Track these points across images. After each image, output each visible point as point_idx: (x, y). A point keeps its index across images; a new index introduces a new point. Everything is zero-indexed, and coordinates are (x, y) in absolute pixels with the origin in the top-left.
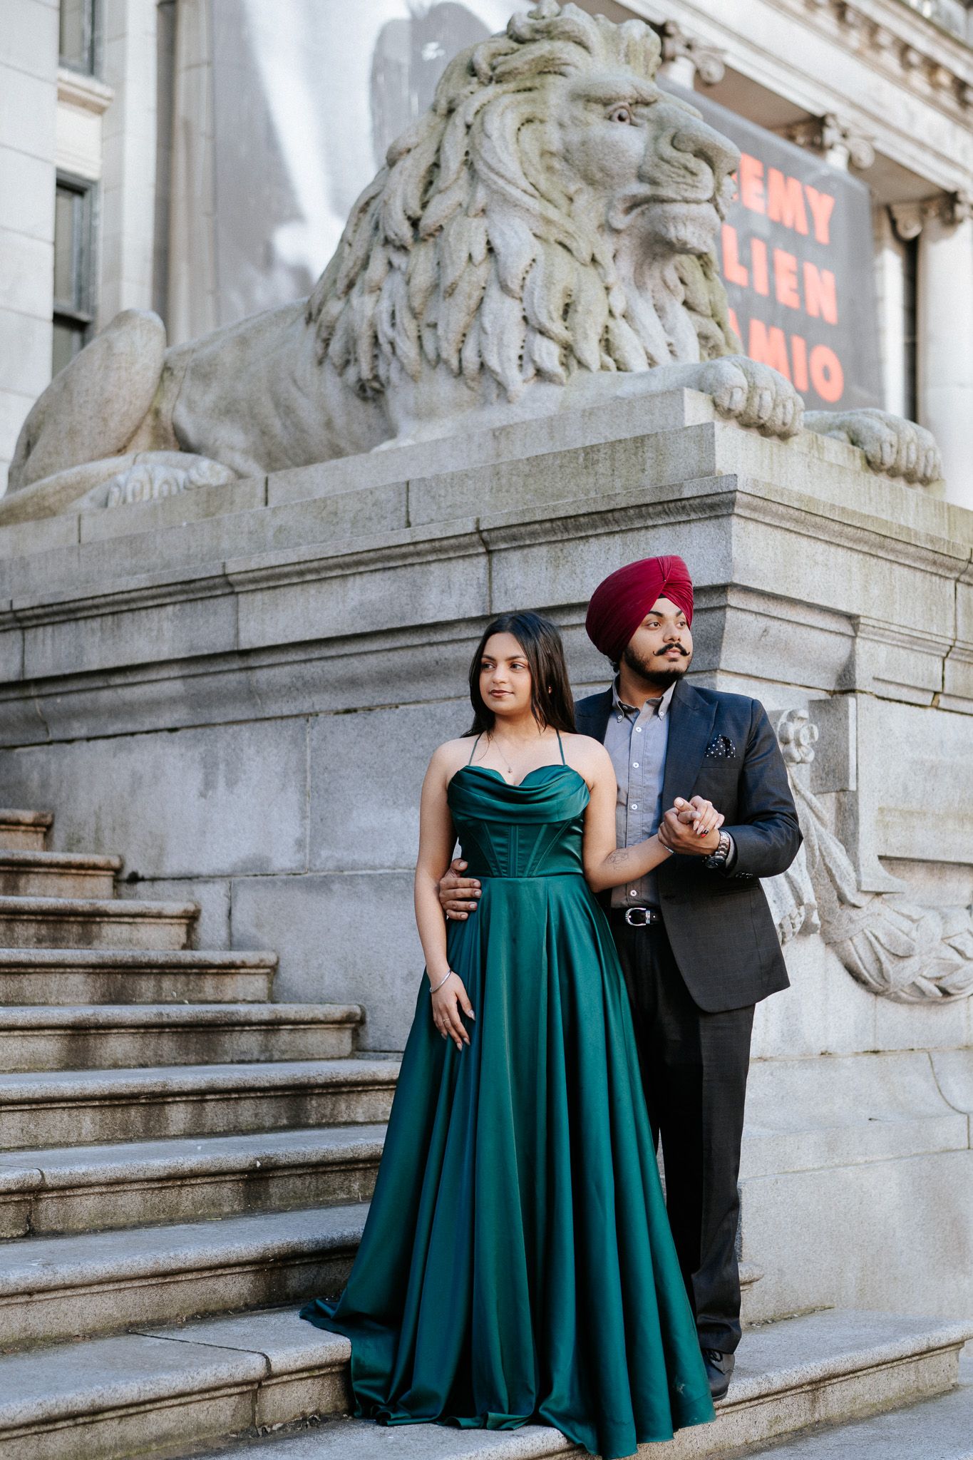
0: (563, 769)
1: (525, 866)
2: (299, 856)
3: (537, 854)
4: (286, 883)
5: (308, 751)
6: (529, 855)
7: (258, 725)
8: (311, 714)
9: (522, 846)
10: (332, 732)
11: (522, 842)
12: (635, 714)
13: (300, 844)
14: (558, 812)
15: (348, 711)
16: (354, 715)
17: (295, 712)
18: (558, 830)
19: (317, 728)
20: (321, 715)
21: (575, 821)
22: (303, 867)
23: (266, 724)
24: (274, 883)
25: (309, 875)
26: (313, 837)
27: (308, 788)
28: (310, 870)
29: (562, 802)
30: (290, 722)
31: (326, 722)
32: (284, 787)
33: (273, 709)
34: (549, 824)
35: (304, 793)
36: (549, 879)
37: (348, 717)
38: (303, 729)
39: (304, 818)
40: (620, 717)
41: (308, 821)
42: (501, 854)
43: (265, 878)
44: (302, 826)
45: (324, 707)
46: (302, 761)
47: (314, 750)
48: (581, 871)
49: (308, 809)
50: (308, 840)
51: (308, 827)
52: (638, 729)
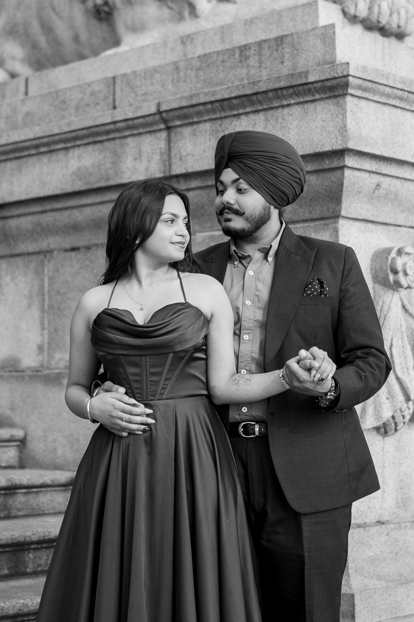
0: (186, 306)
1: (156, 391)
2: (40, 358)
3: (166, 379)
4: (31, 377)
5: (46, 280)
6: (158, 382)
7: (12, 260)
8: (47, 252)
9: (153, 374)
10: (63, 265)
11: (153, 370)
12: (248, 260)
13: (40, 348)
14: (180, 343)
15: (74, 249)
16: (78, 252)
17: (37, 250)
18: (182, 358)
19: (52, 262)
20: (55, 252)
21: (197, 349)
22: (42, 366)
23: (18, 259)
24: (23, 377)
25: (47, 372)
26: (49, 344)
27: (46, 307)
28: (48, 368)
29: (182, 335)
30: (34, 257)
31: (58, 257)
32: (29, 306)
33: (22, 247)
34: (174, 352)
35: (43, 310)
36: (177, 401)
37: (73, 254)
38: (42, 263)
39: (43, 329)
40: (236, 263)
41: (46, 332)
42: (136, 381)
43: (17, 374)
44: (42, 335)
45: (57, 246)
46: (42, 286)
47: (50, 278)
48: (205, 392)
49: (46, 322)
50: (46, 346)
51: (46, 336)
52: (250, 272)
